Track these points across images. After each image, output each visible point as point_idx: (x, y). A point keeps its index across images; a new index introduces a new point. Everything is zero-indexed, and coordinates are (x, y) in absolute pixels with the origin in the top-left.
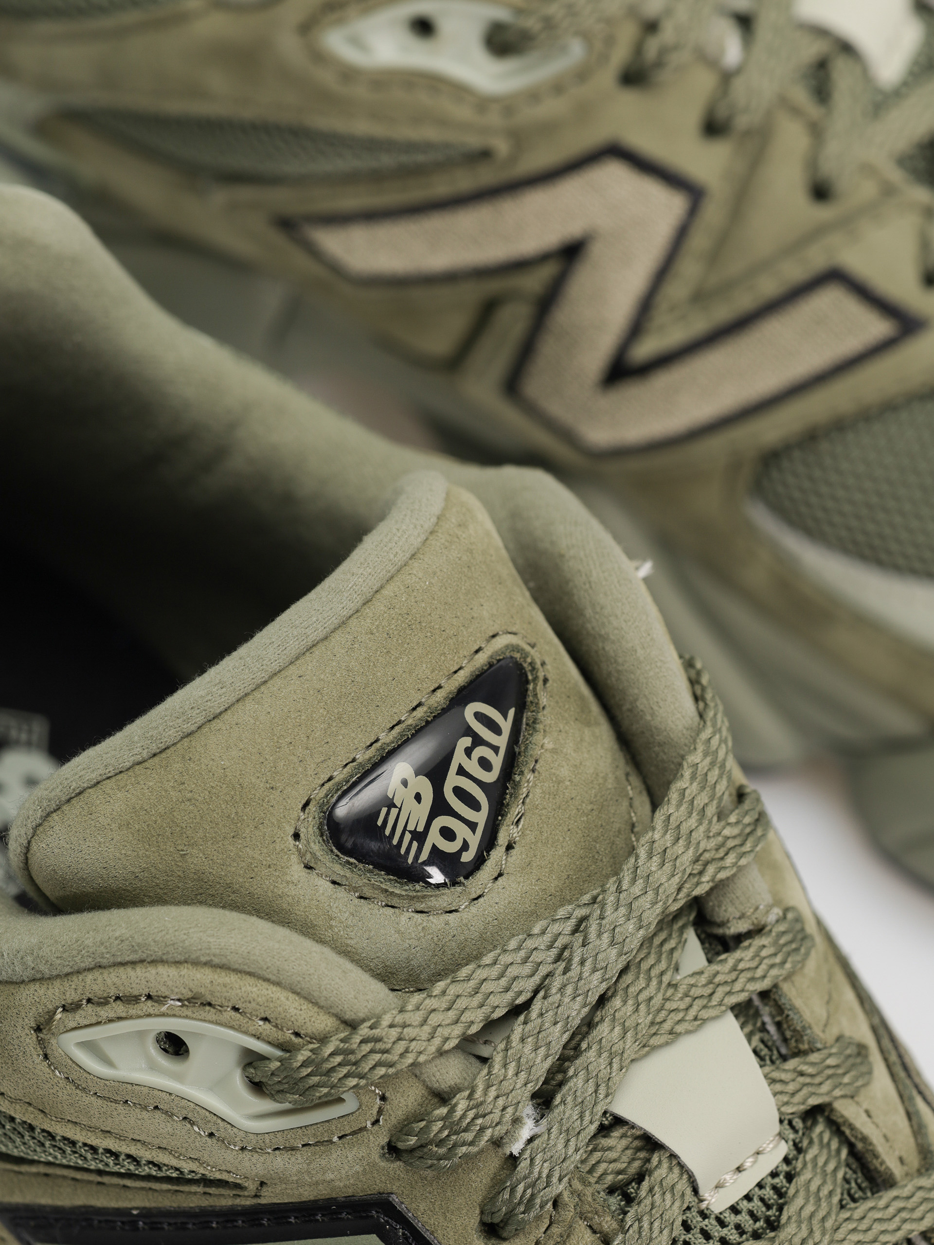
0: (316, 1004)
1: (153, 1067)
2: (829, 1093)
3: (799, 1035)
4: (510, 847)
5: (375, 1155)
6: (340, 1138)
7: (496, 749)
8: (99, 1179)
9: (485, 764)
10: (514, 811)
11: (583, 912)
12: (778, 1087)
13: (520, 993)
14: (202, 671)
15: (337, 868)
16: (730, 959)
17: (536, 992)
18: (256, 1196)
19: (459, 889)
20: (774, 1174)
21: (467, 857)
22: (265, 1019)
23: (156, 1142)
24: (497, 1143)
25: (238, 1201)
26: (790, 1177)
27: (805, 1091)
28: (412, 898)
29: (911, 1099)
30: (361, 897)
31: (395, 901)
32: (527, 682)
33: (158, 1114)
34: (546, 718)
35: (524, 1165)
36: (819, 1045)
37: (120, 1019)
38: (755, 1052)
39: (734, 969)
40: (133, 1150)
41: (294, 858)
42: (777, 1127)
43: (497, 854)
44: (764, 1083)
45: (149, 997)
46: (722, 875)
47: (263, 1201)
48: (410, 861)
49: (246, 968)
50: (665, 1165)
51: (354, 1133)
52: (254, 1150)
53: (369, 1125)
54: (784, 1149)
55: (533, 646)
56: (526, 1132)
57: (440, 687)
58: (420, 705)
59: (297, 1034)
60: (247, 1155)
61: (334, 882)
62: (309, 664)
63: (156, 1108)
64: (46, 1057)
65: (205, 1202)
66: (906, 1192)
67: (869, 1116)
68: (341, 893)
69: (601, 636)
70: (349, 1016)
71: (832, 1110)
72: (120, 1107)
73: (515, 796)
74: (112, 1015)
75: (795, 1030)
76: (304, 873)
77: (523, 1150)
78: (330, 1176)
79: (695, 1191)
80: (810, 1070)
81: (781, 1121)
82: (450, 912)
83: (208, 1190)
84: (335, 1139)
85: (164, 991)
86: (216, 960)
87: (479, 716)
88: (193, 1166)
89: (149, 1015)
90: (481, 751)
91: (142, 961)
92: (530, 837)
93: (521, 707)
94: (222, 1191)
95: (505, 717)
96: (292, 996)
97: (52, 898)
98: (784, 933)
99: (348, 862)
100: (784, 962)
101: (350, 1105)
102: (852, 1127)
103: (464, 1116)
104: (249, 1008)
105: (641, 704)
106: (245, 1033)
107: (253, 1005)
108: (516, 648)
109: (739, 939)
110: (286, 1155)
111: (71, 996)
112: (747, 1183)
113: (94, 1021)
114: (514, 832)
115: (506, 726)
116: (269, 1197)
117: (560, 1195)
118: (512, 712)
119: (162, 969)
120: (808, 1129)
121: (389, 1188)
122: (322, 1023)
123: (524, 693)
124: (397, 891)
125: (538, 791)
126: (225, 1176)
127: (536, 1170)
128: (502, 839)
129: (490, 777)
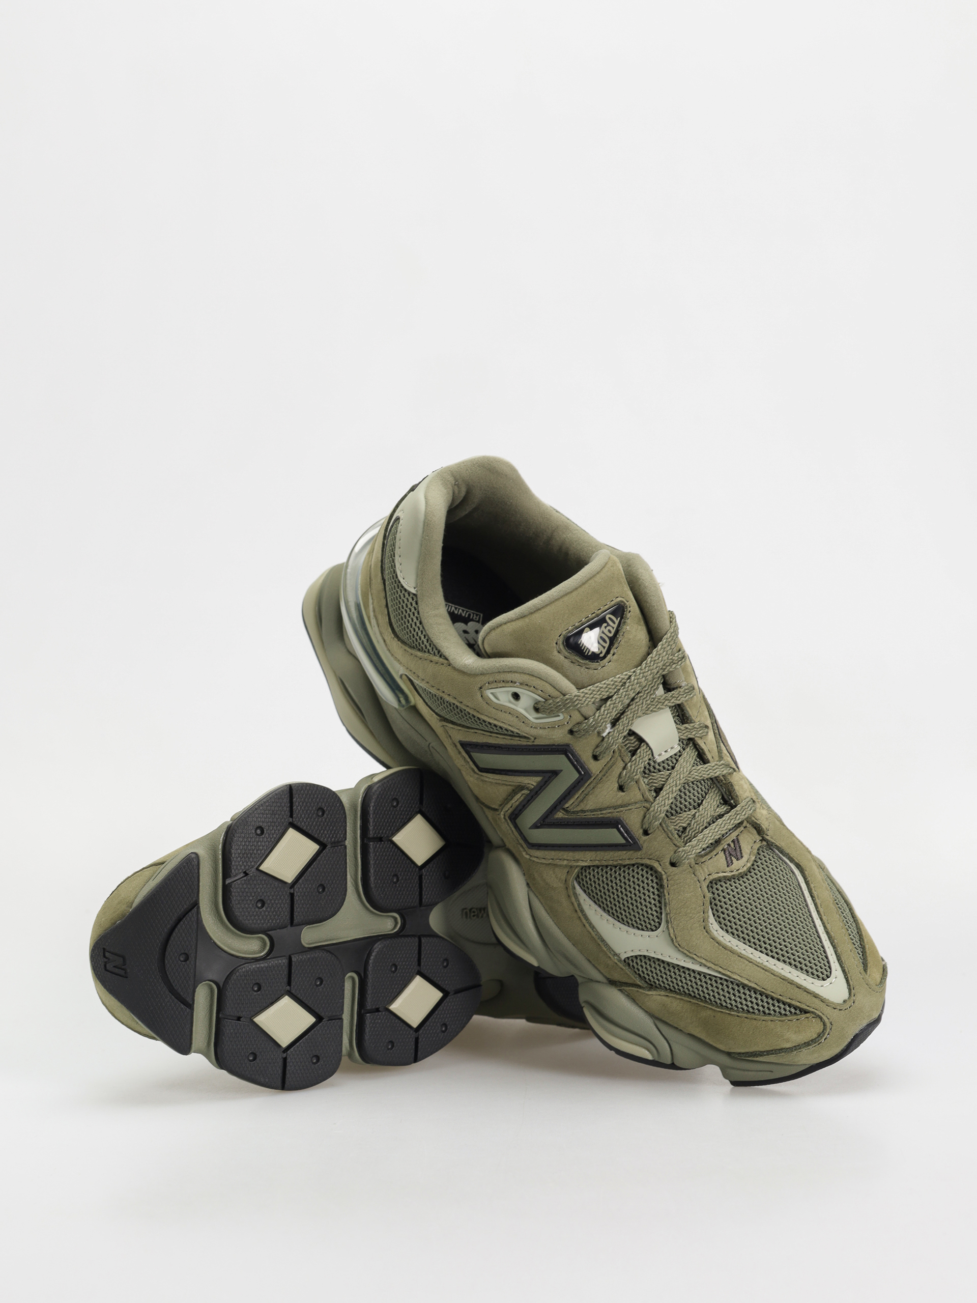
0: (555, 688)
1: (510, 702)
2: (694, 735)
3: (688, 718)
4: (613, 655)
5: (567, 732)
6: (558, 726)
7: (613, 628)
8: (491, 734)
9: (610, 631)
10: (615, 646)
11: (630, 674)
12: (680, 731)
13: (611, 693)
14: (537, 597)
15: (566, 653)
16: (670, 694)
17: (615, 693)
18: (533, 742)
19: (598, 663)
20: (675, 755)
21: (601, 655)
22: (542, 691)
23: (509, 723)
24: (599, 733)
25: (528, 743)
26: (680, 756)
27: (687, 733)
28: (585, 664)
29: (719, 743)
30: (572, 662)
31: (581, 664)
32: (624, 611)
33: (510, 715)
34: (628, 621)
35: (606, 740)
36: (693, 722)
37: (503, 687)
38: (675, 721)
39: (671, 696)
40: (502, 725)
41: (555, 649)
42: (678, 742)
43: (609, 656)
44: (676, 729)
45: (512, 682)
46: (671, 669)
47: (535, 743)
48: (586, 654)
49: (538, 676)
50: (645, 747)
51: (562, 725)
52: (535, 728)
53: (566, 723)
54: (679, 748)
55: (628, 602)
56: (607, 731)
57: (600, 609)
58: (594, 613)
59: (550, 696)
60: (532, 729)
61: (565, 657)
62: (566, 599)
63: (510, 713)
64: (482, 696)
65: (519, 743)
66: (713, 765)
67: (705, 743)
68: (566, 660)
69: (646, 601)
70: (564, 692)
71: (695, 740)
72: (500, 712)
73: (617, 641)
74: (501, 686)
75: (686, 717)
76: (558, 654)
77: (606, 736)
78: (554, 737)
79: (653, 755)
80: (689, 727)
81: (679, 741)
82: (595, 669)
83: (520, 739)
84: (557, 727)
85: (516, 680)
86: (530, 673)
87: (610, 618)
88: (517, 731)
89: (511, 687)
90: (608, 628)
91: (511, 672)
92: (620, 652)
93: (622, 618)
94: (524, 740)
95: (617, 619)
96: (549, 685)
97: (489, 653)
98: (686, 689)
99: (569, 652)
100: (686, 697)
101: (561, 717)
102: (699, 745)
103: (592, 723)
104: (538, 687)
105: (654, 621)
106: (536, 694)
107: (539, 686)
108: (622, 602)
109: (674, 689)
110: (543, 730)
111: (491, 679)
112: (667, 755)
113: (496, 687)
114: (615, 650)
115: (617, 622)
116: (537, 742)
117: (615, 749)
118: (619, 619)
119: (516, 674)
120: (687, 745)
121: (569, 742)
122: (556, 693)
123: (623, 614)
124: (582, 662)
125: (623, 640)
126: (525, 735)
127: (610, 741)
128: (612, 652)
129: (611, 635)
